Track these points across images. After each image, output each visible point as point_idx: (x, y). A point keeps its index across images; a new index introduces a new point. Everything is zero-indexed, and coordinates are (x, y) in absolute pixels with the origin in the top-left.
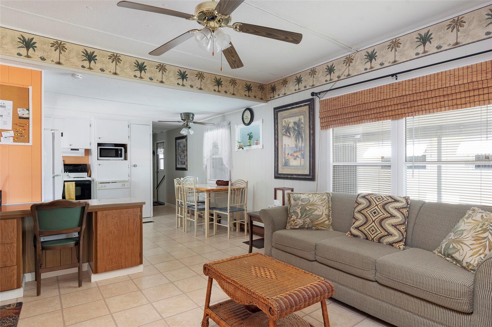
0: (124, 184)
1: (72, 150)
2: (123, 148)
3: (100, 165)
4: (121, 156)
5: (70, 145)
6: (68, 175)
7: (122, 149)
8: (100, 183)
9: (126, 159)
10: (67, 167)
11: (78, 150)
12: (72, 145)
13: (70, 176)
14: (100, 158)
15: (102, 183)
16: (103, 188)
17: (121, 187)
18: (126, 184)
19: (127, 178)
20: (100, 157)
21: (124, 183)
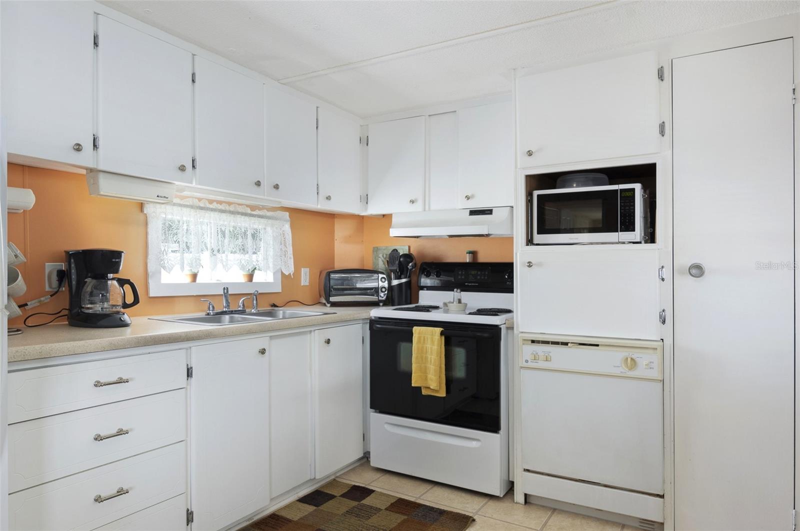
0: (632, 359)
1: (473, 213)
2: (638, 187)
3: (530, 265)
4: (629, 226)
5: (468, 198)
6: (460, 301)
7: (633, 190)
8: (533, 342)
9: (650, 237)
10: (473, 272)
11: (489, 212)
12: (473, 196)
13: (466, 305)
14: (538, 238)
15: (538, 342)
16: (541, 364)
17: (617, 371)
18: (644, 358)
19: (651, 331)
20: (538, 233)
21: (636, 354)
